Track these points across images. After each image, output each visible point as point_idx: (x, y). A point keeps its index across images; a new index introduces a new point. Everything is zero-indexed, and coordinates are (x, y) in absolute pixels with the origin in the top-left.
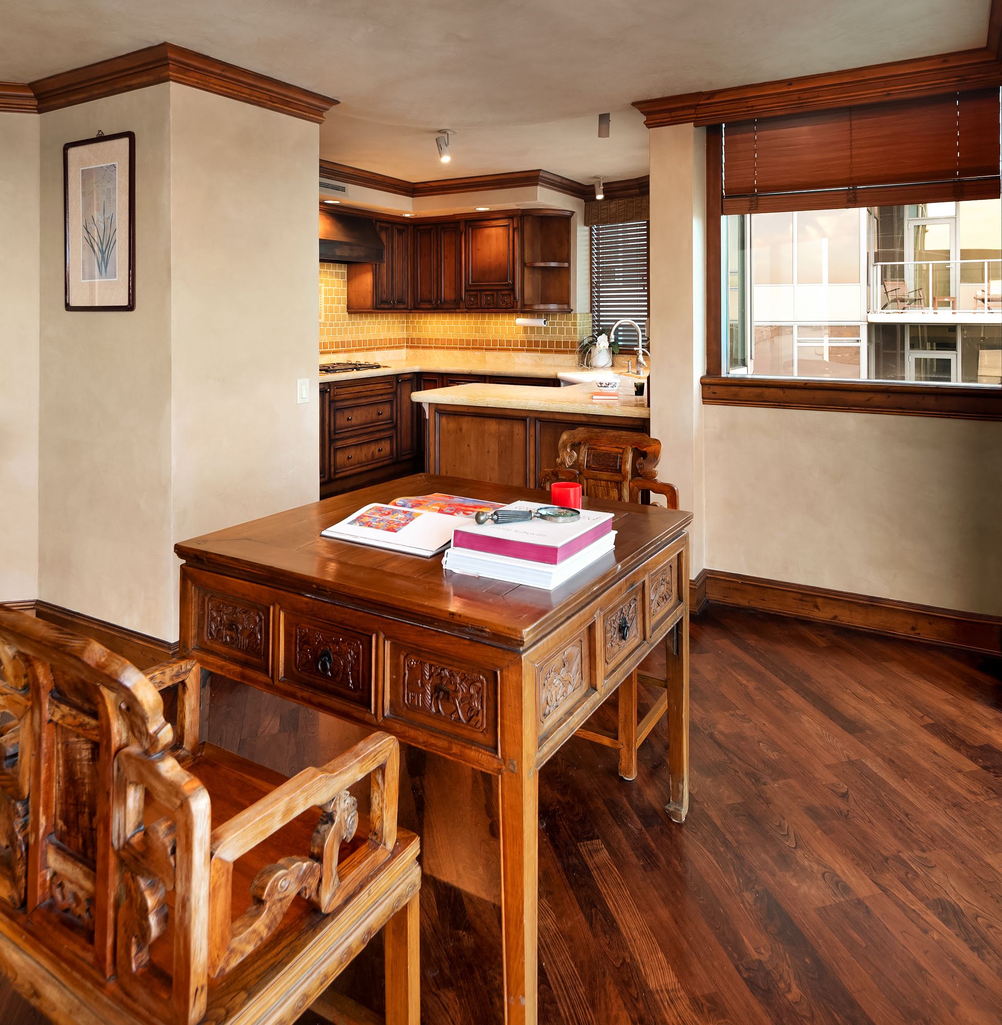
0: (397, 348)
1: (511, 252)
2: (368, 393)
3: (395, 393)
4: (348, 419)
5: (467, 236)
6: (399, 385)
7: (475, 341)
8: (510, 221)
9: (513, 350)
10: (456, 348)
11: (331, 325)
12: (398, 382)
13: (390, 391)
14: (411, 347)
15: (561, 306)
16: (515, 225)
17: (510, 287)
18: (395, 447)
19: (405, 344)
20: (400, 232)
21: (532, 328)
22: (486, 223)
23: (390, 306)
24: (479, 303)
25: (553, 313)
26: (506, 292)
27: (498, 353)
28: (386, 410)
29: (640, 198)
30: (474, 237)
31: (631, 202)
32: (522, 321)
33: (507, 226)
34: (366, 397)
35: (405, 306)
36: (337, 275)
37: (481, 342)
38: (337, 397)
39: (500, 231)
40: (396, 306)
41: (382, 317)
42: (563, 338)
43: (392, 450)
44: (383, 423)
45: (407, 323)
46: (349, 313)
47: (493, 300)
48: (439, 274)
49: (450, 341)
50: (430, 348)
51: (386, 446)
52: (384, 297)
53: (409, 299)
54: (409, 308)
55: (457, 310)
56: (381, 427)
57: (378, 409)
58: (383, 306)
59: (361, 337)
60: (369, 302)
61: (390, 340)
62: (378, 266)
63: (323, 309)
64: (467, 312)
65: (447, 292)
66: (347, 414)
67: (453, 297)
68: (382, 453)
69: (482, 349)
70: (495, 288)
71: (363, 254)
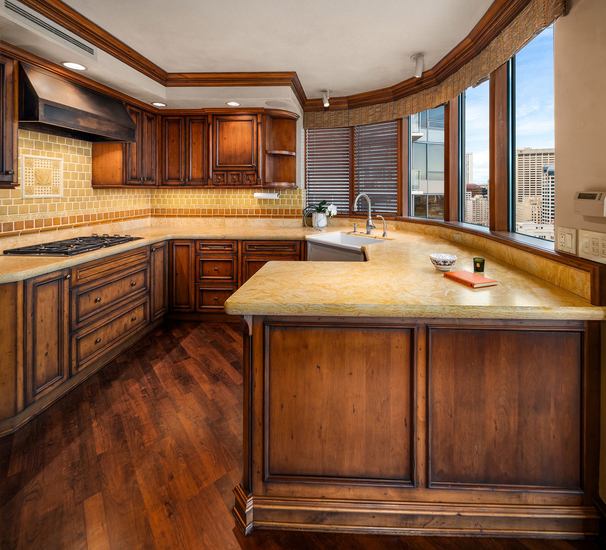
0: (143, 217)
1: (255, 142)
2: (121, 268)
3: (149, 262)
4: (96, 301)
5: (215, 127)
6: (153, 253)
7: (215, 210)
8: (254, 118)
9: (249, 216)
10: (199, 216)
11: (72, 200)
12: (152, 251)
13: (143, 260)
14: (155, 216)
15: (290, 184)
16: (259, 121)
17: (254, 168)
18: (148, 310)
19: (150, 214)
20: (149, 119)
21: (265, 200)
22: (232, 118)
23: (140, 182)
24: (225, 181)
25: (283, 189)
26: (251, 173)
27: (236, 219)
28: (139, 279)
29: (348, 111)
30: (221, 129)
31: (340, 113)
32: (258, 195)
33: (251, 121)
34: (118, 272)
35: (154, 183)
36: (80, 151)
37: (221, 211)
38: (80, 281)
39: (246, 125)
40: (145, 183)
41: (129, 192)
42: (290, 207)
43: (145, 315)
44: (136, 292)
45: (152, 196)
46: (94, 188)
47: (239, 178)
48: (187, 157)
49: (192, 211)
50: (175, 216)
51: (139, 314)
52: (134, 174)
53: (157, 177)
54: (157, 184)
55: (206, 186)
56: (134, 298)
57: (131, 281)
58: (133, 182)
59: (107, 210)
60: (118, 178)
61: (136, 211)
62: (128, 145)
63: (62, 184)
64: (214, 188)
65: (195, 172)
66: (94, 295)
67: (200, 176)
68: (136, 321)
69: (223, 216)
70: (241, 169)
71: (114, 130)
